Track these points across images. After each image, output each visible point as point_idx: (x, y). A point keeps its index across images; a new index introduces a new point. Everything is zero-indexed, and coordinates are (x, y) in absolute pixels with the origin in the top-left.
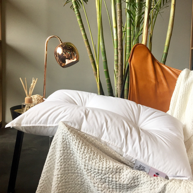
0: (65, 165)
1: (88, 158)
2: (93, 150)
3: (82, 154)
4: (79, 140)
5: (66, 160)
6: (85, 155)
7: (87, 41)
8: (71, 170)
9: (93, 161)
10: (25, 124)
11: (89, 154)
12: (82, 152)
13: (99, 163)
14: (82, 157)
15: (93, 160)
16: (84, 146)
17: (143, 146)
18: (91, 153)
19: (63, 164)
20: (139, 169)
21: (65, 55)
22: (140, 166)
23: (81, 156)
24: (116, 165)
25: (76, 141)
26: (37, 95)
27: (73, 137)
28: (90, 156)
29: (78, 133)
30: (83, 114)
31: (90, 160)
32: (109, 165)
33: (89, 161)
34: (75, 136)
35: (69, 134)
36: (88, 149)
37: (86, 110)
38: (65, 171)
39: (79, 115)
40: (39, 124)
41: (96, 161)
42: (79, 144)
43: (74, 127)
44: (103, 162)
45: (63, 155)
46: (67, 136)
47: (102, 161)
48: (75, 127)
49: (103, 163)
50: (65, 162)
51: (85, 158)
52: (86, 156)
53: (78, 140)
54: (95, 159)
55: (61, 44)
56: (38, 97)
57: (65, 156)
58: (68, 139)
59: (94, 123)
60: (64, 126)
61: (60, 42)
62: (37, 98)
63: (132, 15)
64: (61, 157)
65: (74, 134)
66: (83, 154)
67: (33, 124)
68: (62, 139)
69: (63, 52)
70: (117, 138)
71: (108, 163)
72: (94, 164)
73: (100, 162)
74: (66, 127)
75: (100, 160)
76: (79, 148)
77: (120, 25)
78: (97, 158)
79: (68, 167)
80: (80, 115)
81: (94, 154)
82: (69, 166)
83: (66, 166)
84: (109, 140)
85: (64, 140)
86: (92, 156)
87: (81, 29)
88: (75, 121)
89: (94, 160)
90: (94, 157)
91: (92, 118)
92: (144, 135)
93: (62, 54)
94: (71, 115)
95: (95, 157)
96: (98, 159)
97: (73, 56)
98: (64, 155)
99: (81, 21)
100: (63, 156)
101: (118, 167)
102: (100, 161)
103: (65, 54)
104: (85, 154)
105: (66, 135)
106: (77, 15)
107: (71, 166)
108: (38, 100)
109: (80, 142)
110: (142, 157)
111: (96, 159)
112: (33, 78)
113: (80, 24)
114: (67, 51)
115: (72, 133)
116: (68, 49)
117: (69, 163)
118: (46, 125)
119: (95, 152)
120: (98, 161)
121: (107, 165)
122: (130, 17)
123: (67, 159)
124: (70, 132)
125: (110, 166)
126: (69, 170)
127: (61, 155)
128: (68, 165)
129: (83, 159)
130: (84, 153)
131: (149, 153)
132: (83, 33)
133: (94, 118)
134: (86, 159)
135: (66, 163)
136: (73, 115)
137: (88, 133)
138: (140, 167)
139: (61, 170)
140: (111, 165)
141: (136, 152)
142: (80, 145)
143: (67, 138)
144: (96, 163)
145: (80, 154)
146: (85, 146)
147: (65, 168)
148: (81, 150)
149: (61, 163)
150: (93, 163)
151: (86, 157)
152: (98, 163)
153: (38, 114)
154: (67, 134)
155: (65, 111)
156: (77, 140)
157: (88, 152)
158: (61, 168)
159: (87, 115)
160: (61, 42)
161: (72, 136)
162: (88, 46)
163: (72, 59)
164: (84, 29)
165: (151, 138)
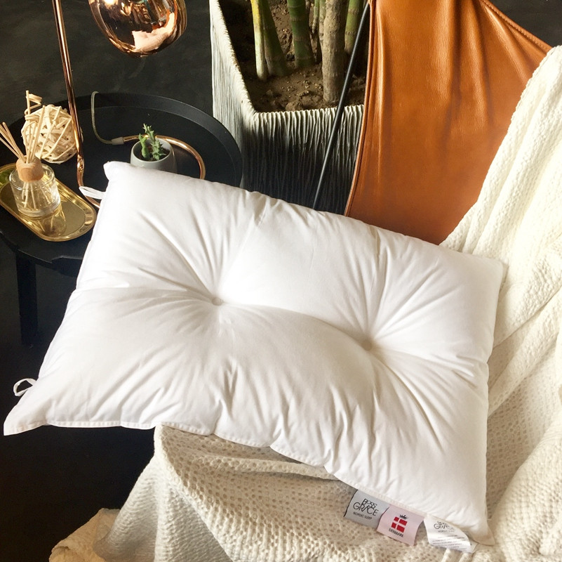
0: (182, 531)
1: (238, 543)
4: (215, 504)
5: (183, 524)
6: (232, 537)
9: (250, 547)
13: (266, 551)
15: (251, 544)
16: (228, 516)
17: (378, 463)
19: (177, 531)
20: (363, 506)
25: (206, 510)
27: (199, 500)
28: (245, 538)
30: (219, 397)
31: (244, 546)
33: (242, 549)
37: (229, 374)
39: (207, 402)
40: (96, 421)
41: (259, 548)
42: (215, 516)
43: (196, 431)
44: (276, 545)
47: (273, 545)
49: (276, 549)
52: (234, 538)
53: (212, 504)
54: (256, 542)
59: (251, 421)
64: (170, 522)
65: (201, 493)
66: (227, 535)
67: (80, 420)
72: (254, 553)
73: (268, 548)
75: (269, 540)
76: (216, 523)
78: (261, 539)
79: (189, 532)
80: (212, 400)
86: (248, 539)
89: (255, 546)
90: (253, 538)
91: (246, 402)
92: (384, 428)
94: (187, 405)
95: (257, 539)
96: (265, 540)
109: (216, 509)
111: (259, 543)
120: (263, 547)
121: (286, 553)
130: (228, 532)
131: (391, 479)
133: (251, 402)
134: (234, 543)
136: (190, 406)
142: (218, 518)
144: (258, 553)
146: (231, 516)
150: (250, 551)
151: (235, 540)
153: (89, 398)
155: (167, 389)
156: (208, 508)
159: (229, 396)
165: (401, 431)
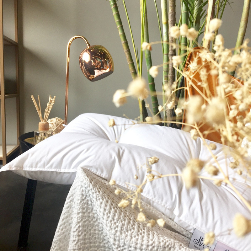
0: (85, 235)
1: (119, 228)
2: (128, 214)
3: (111, 221)
4: (107, 198)
5: (86, 228)
6: (115, 223)
7: (126, 43)
8: (95, 243)
9: (127, 233)
10: (29, 167)
11: (122, 221)
12: (110, 219)
13: (137, 237)
14: (110, 227)
15: (127, 231)
16: (114, 208)
17: (206, 208)
18: (125, 220)
19: (82, 233)
20: (200, 243)
21: (94, 63)
22: (201, 238)
23: (109, 225)
24: (163, 241)
26: (56, 119)
27: (98, 193)
28: (123, 225)
29: (106, 186)
30: (114, 155)
32: (152, 240)
33: (121, 233)
34: (101, 193)
35: (91, 190)
36: (120, 214)
37: (120, 149)
38: (85, 244)
39: (108, 157)
40: (49, 168)
42: (106, 206)
43: (100, 175)
45: (82, 220)
46: (88, 192)
48: (103, 175)
49: (143, 237)
50: (85, 230)
51: (115, 228)
52: (117, 224)
55: (89, 47)
56: (58, 120)
57: (85, 222)
58: (90, 196)
59: (131, 170)
60: (84, 176)
61: (87, 44)
62: (56, 123)
63: (189, 6)
64: (79, 222)
65: (99, 190)
67: (40, 167)
68: (81, 196)
69: (91, 59)
70: (166, 193)
71: (151, 237)
72: (129, 238)
73: (138, 235)
74: (87, 177)
76: (107, 211)
77: (172, 21)
79: (89, 239)
80: (111, 157)
81: (129, 222)
82: (91, 236)
83: (87, 236)
84: (153, 196)
85: (83, 198)
87: (118, 26)
88: (102, 165)
91: (128, 161)
92: (207, 190)
93: (90, 62)
94: (97, 156)
95: (131, 227)
96: (136, 230)
97: (105, 65)
98: (84, 220)
99: (118, 15)
100: (82, 222)
101: (167, 244)
102: (139, 233)
103: (94, 61)
104: (115, 221)
105: (87, 190)
106: (113, 7)
107: (94, 237)
108: (57, 125)
109: (107, 202)
110: (204, 225)
111: (132, 230)
112: (50, 95)
113: (116, 20)
114: (96, 58)
115: (96, 187)
116: (98, 55)
117: (91, 231)
118: (60, 170)
119: (132, 218)
121: (149, 240)
122: (187, 9)
123: (88, 226)
124: (93, 185)
125: (154, 242)
126: (90, 243)
127: (79, 221)
128: (90, 234)
129: (111, 229)
130: (113, 220)
131: (215, 220)
132: (120, 33)
133: (131, 162)
135: (87, 232)
136: (99, 157)
137: (122, 184)
138: (201, 240)
139: (79, 243)
140: (156, 240)
141: (195, 217)
142: (108, 207)
143: (88, 195)
144: (131, 237)
145: (108, 222)
146: (116, 209)
147: (85, 239)
148: (109, 215)
149: (79, 232)
150: (127, 236)
151: (117, 226)
152: (135, 237)
153: (48, 154)
154: (89, 188)
155: (88, 150)
156: (103, 200)
157: (120, 218)
158: (79, 240)
159: (120, 157)
160: (89, 45)
161: (96, 192)
162: (127, 51)
163: (104, 70)
164: (122, 27)
165: (217, 194)
